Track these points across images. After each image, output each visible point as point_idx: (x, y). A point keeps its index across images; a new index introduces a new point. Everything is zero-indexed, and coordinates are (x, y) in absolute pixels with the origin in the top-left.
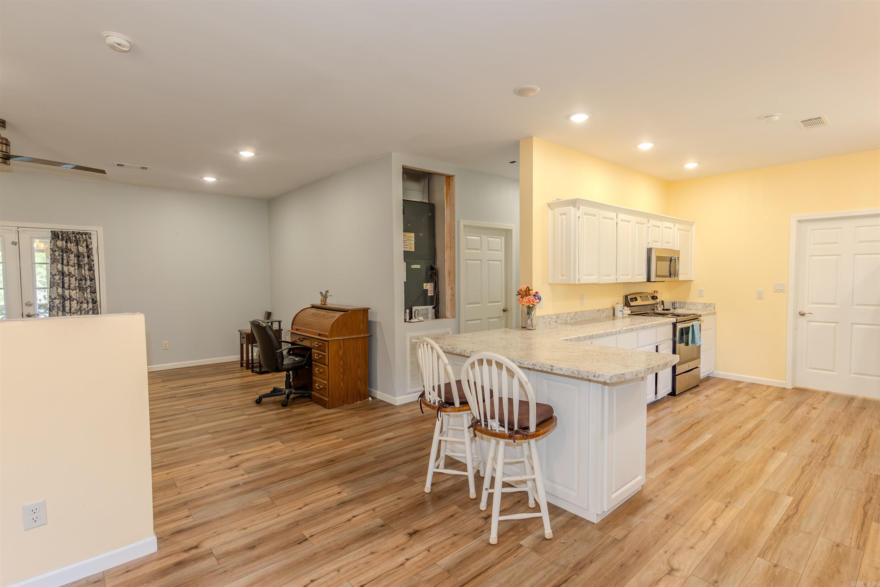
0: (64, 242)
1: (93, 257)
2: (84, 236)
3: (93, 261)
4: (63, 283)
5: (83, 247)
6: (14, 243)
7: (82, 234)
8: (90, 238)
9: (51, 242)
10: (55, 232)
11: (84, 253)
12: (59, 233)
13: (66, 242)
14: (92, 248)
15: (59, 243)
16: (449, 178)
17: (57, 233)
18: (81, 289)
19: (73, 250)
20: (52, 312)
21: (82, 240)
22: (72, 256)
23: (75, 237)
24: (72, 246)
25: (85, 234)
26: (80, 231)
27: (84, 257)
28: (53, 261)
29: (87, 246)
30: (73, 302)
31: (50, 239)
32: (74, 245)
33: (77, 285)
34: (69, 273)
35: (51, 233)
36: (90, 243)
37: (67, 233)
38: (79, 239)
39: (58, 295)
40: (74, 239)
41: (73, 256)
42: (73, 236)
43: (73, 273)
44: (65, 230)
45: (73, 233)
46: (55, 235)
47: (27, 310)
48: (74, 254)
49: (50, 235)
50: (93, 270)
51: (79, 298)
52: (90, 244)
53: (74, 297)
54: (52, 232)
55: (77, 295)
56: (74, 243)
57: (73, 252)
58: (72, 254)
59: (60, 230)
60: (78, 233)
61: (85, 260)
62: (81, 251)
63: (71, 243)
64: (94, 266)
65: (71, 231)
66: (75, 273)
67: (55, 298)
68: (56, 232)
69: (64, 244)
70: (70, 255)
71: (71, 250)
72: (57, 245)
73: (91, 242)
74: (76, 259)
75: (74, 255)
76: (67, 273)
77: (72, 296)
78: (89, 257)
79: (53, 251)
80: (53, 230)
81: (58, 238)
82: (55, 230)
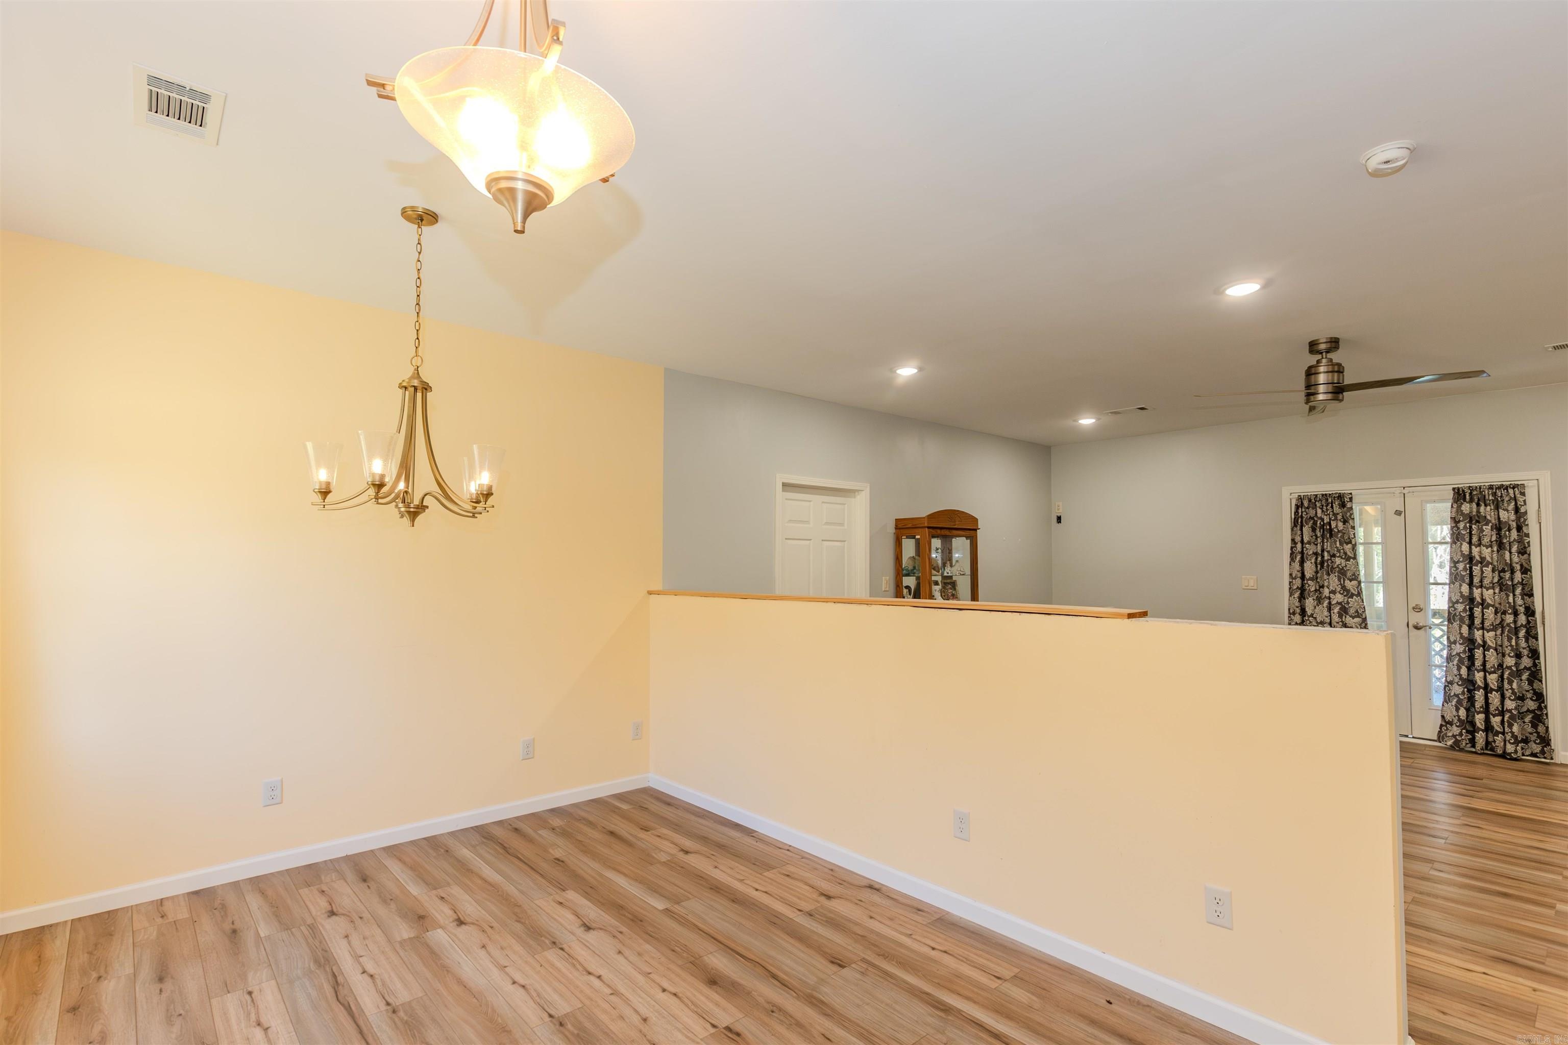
0: (1474, 505)
1: (1528, 529)
2: (1511, 491)
3: (1527, 535)
4: (1471, 576)
5: (1507, 511)
6: (1398, 513)
7: (1507, 489)
8: (1523, 494)
9: (1452, 507)
10: (1458, 489)
11: (1511, 523)
12: (1466, 490)
13: (1478, 505)
14: (1526, 513)
15: (1466, 508)
17: (1463, 491)
18: (1504, 587)
19: (1488, 517)
20: (1452, 624)
21: (1507, 499)
22: (1487, 529)
23: (1494, 494)
24: (1487, 511)
25: (1514, 488)
26: (1504, 483)
27: (1509, 530)
28: (1456, 537)
29: (1517, 510)
30: (1488, 609)
31: (1451, 501)
32: (1491, 510)
33: (1496, 580)
34: (1481, 557)
35: (1452, 492)
36: (1523, 504)
37: (1480, 488)
38: (1501, 497)
39: (1461, 597)
40: (1491, 498)
41: (1489, 528)
42: (1490, 493)
43: (1488, 559)
44: (1476, 485)
45: (1491, 487)
46: (1459, 495)
47: (1415, 618)
48: (1490, 524)
49: (1451, 494)
50: (1528, 553)
51: (1500, 604)
52: (1521, 505)
53: (1490, 602)
54: (1454, 489)
55: (1496, 597)
56: (1492, 504)
57: (1490, 521)
58: (1487, 524)
59: (1468, 485)
60: (1500, 487)
61: (1512, 534)
62: (1504, 518)
63: (1486, 505)
64: (1529, 546)
65: (1487, 484)
66: (1492, 558)
67: (1457, 602)
68: (1461, 489)
69: (1475, 510)
70: (1484, 527)
71: (1485, 517)
72: (1462, 511)
73: (1525, 501)
74: (1494, 532)
75: (1491, 526)
76: (1478, 558)
77: (1485, 600)
78: (1519, 529)
79: (1455, 521)
80: (1456, 486)
81: (1465, 500)
82: (1460, 486)
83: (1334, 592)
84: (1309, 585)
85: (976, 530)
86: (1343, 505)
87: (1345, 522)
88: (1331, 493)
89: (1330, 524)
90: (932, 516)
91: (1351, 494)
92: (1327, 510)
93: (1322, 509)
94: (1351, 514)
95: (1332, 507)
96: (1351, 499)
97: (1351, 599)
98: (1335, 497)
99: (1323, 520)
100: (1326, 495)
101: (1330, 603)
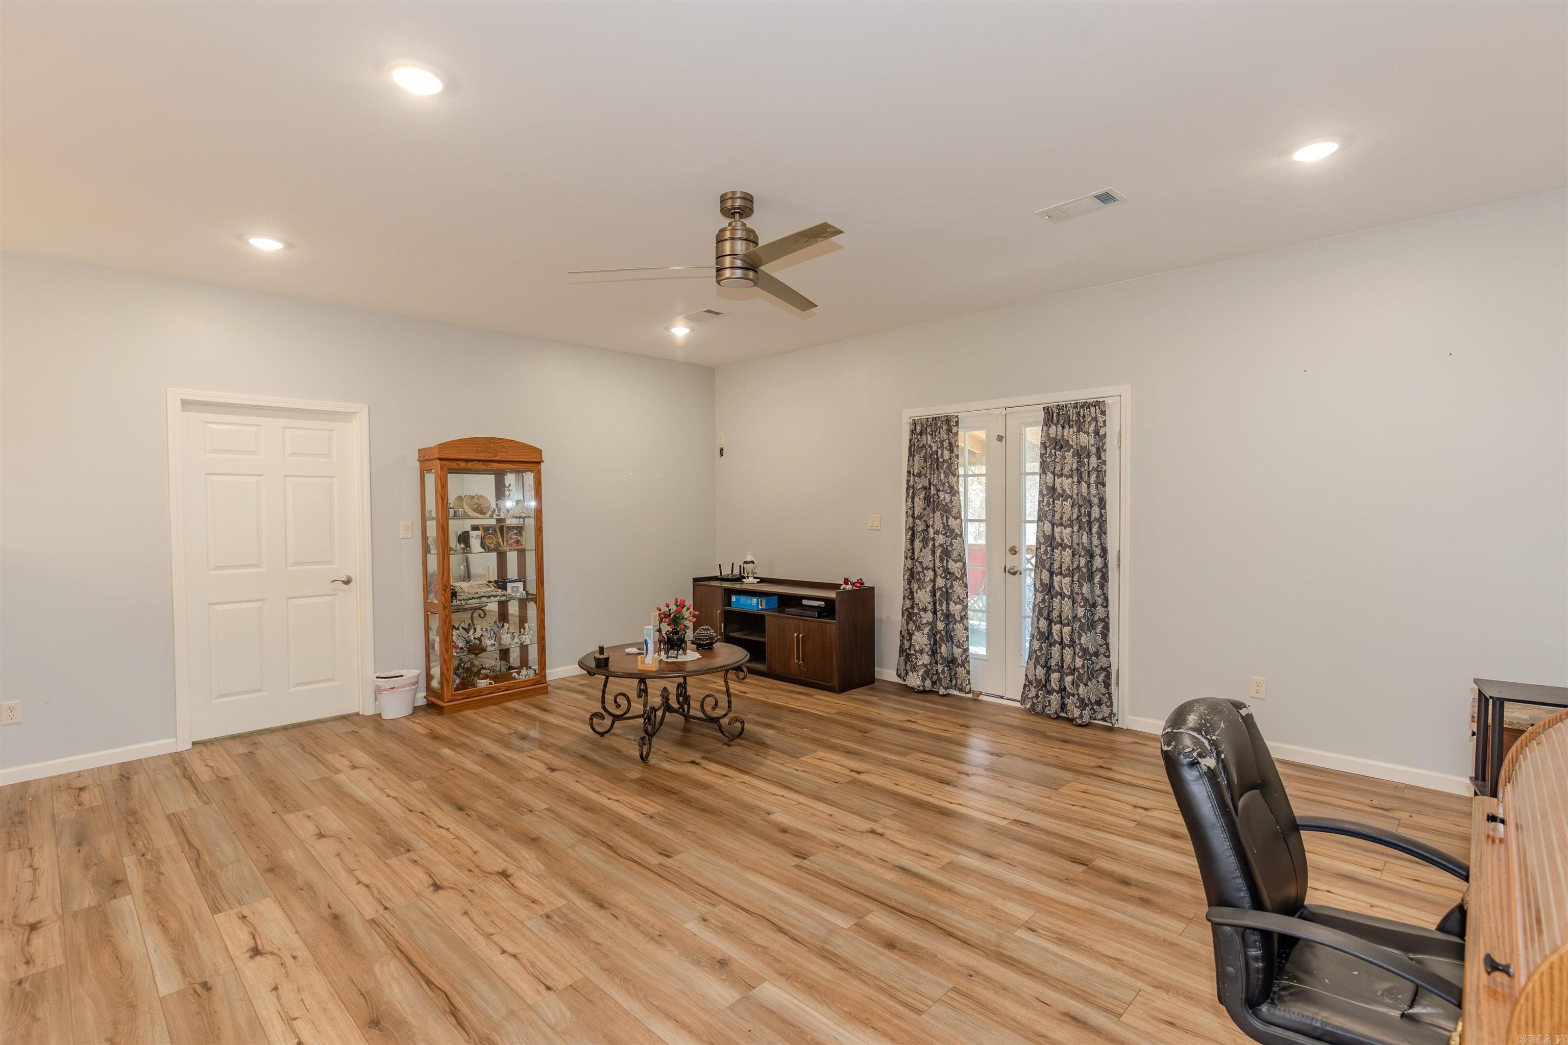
0: (1060, 428)
1: (1106, 455)
2: (1093, 409)
3: (1105, 462)
4: (1053, 511)
5: (1088, 434)
6: (1000, 439)
7: (1089, 407)
8: (1103, 413)
9: (1042, 430)
10: (1048, 408)
11: (1090, 448)
12: (1054, 410)
13: (1063, 427)
14: (1105, 435)
15: (1053, 431)
17: (1052, 410)
19: (1071, 442)
21: (1088, 419)
22: (1069, 455)
23: (1078, 414)
24: (1070, 434)
25: (1095, 406)
26: (1088, 401)
27: (1089, 456)
28: (1043, 467)
29: (1097, 433)
30: (1066, 551)
31: (1042, 423)
32: (1074, 432)
33: (1075, 516)
34: (1062, 490)
35: (1043, 413)
36: (1102, 425)
37: (1067, 407)
38: (1084, 416)
39: (1044, 536)
40: (1075, 418)
41: (1070, 454)
42: (1074, 412)
43: (1068, 491)
44: (1063, 403)
45: (1076, 405)
46: (1049, 416)
47: (1011, 562)
48: (1072, 450)
49: (1041, 416)
50: (1104, 483)
51: (1078, 545)
52: (1101, 427)
53: (1068, 542)
54: (1044, 408)
55: (1073, 537)
56: (1074, 426)
57: (1072, 447)
58: (1069, 450)
59: (1056, 404)
60: (1084, 405)
61: (1091, 461)
62: (1083, 442)
63: (1070, 428)
64: (1106, 475)
65: (1073, 402)
66: (1072, 491)
68: (1050, 409)
69: (1059, 433)
70: (1066, 454)
71: (1068, 441)
72: (1049, 435)
73: (1104, 422)
74: (1076, 460)
75: (1073, 452)
76: (1059, 490)
77: (1064, 540)
78: (1098, 454)
79: (1044, 447)
80: (1046, 405)
81: (1052, 423)
82: (1050, 405)
83: (937, 532)
85: (539, 463)
86: (949, 430)
87: (952, 451)
88: (940, 416)
89: (937, 453)
90: (442, 446)
91: (957, 416)
92: (935, 436)
93: (931, 434)
94: (956, 441)
95: (940, 432)
96: (957, 422)
97: (955, 541)
98: (943, 421)
99: (931, 447)
100: (936, 418)
101: (934, 545)
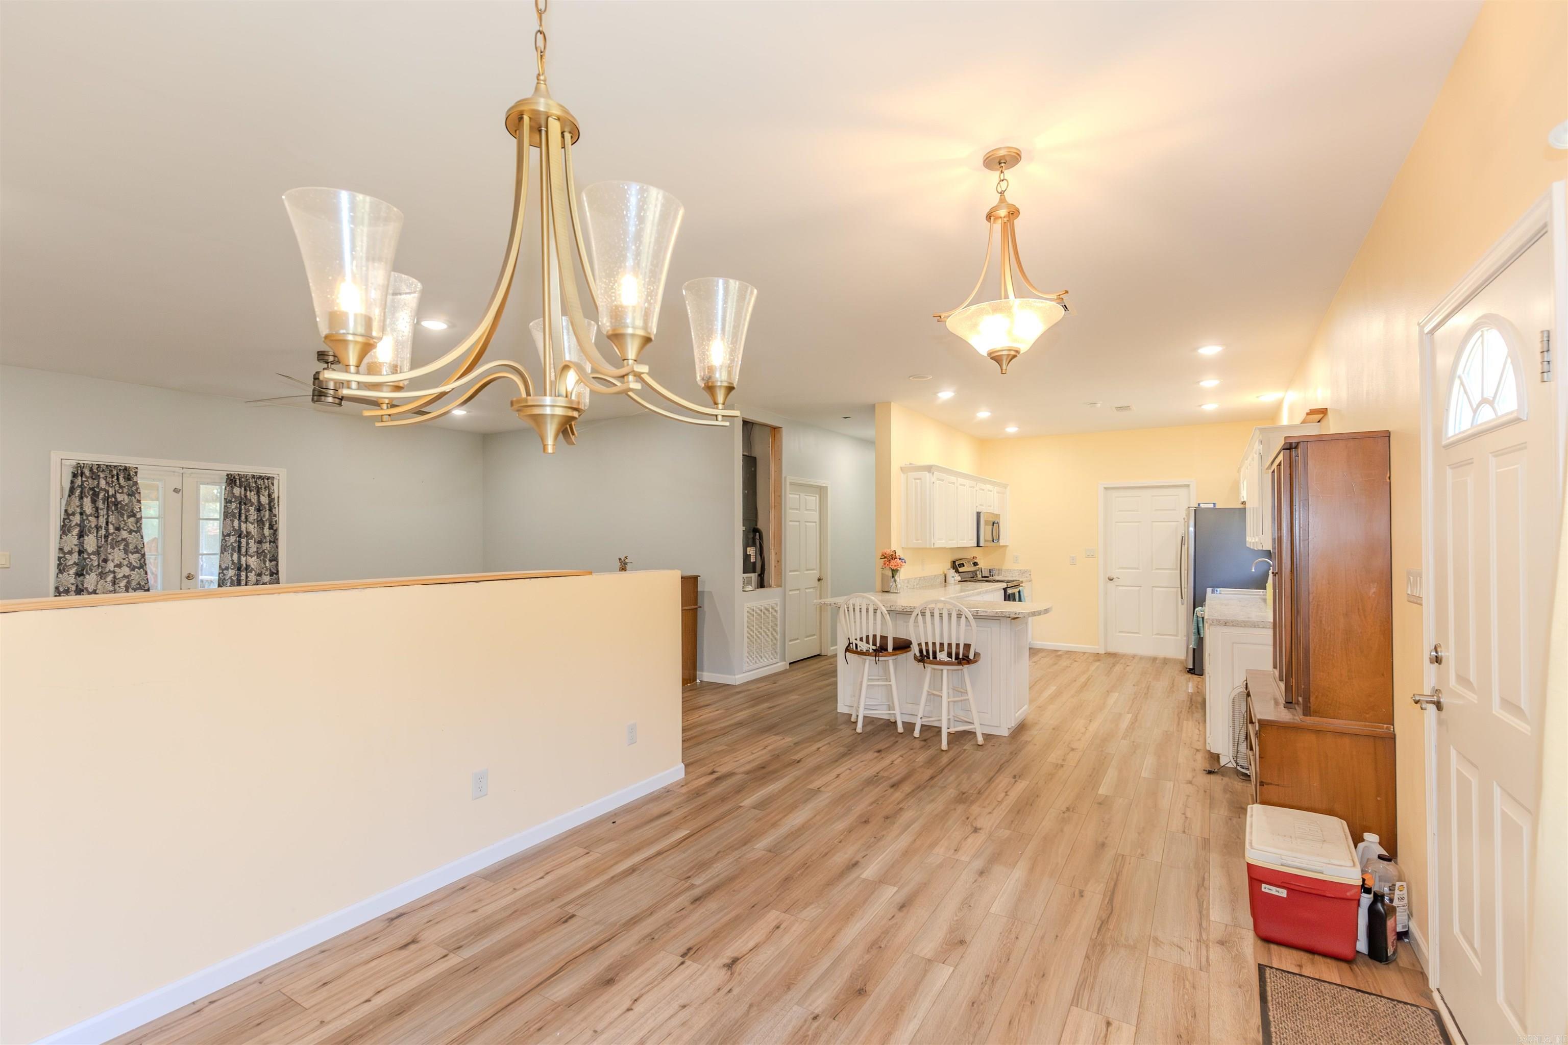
0: (242, 490)
1: (275, 511)
2: (266, 481)
3: (275, 516)
4: (239, 547)
5: (264, 496)
6: (176, 491)
7: (263, 479)
8: (273, 484)
9: (225, 489)
10: (231, 475)
11: (266, 505)
12: (237, 477)
13: (245, 490)
14: (274, 498)
15: (237, 491)
16: (775, 430)
17: (234, 477)
18: (260, 554)
19: (253, 500)
21: (263, 487)
22: (251, 510)
23: (256, 482)
24: (252, 495)
25: (268, 479)
26: (262, 475)
27: (265, 511)
28: (227, 515)
29: (269, 495)
31: (225, 485)
32: (254, 494)
33: (255, 549)
34: (247, 532)
35: (226, 477)
36: (273, 492)
37: (246, 477)
38: (260, 485)
39: (231, 564)
40: (254, 485)
41: (253, 508)
42: (253, 481)
43: (252, 533)
44: (243, 473)
45: (253, 477)
46: (231, 480)
47: (187, 585)
48: (253, 506)
49: (225, 479)
50: (275, 529)
53: (253, 567)
54: (228, 475)
56: (254, 490)
57: (253, 504)
58: (251, 506)
59: (238, 473)
60: (260, 477)
61: (267, 514)
62: (262, 501)
63: (251, 491)
65: (250, 474)
66: (254, 533)
67: (227, 568)
69: (243, 493)
70: (250, 508)
71: (250, 500)
72: (233, 493)
73: (274, 490)
74: (256, 512)
76: (245, 532)
77: (250, 565)
78: (270, 510)
79: (228, 502)
80: (229, 473)
81: (235, 485)
82: (232, 473)
83: (119, 566)
84: (92, 560)
86: (128, 478)
87: (131, 495)
88: (115, 465)
89: (114, 496)
91: (137, 468)
92: (113, 482)
93: (106, 480)
94: (137, 489)
95: (118, 479)
96: (136, 473)
97: (136, 572)
98: (120, 470)
99: (107, 492)
100: (110, 466)
101: (115, 577)
